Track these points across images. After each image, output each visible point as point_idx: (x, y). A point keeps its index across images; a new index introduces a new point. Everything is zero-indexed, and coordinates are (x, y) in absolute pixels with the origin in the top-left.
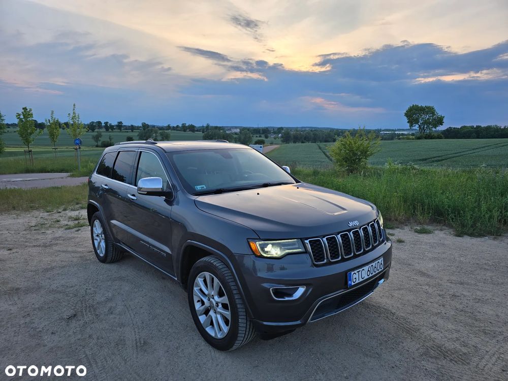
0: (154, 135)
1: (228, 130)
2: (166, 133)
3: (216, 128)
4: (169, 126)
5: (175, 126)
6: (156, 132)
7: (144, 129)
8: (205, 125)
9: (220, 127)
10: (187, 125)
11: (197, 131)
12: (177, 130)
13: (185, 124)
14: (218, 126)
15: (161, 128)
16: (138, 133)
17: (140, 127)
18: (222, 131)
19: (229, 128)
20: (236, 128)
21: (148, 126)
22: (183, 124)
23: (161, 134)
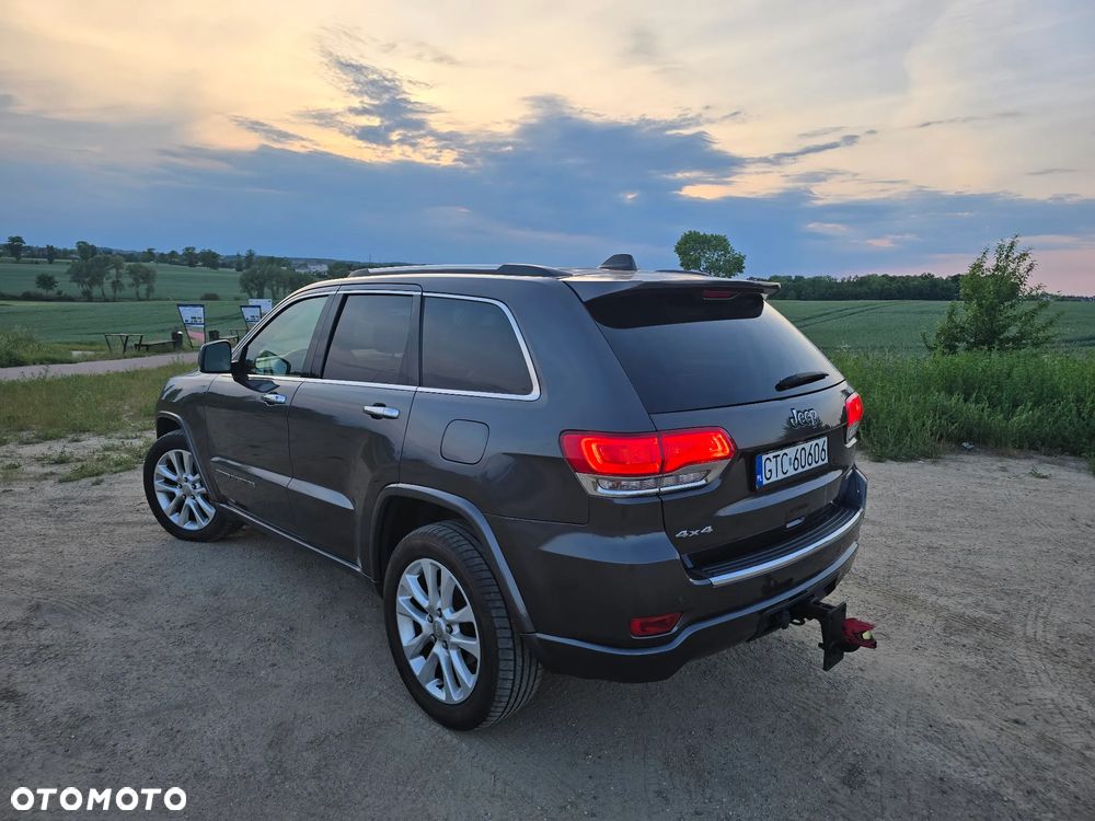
0: (113, 272)
1: (300, 267)
2: (146, 268)
3: (271, 260)
4: (150, 252)
5: (167, 252)
6: (118, 266)
7: (84, 258)
8: (244, 253)
9: (281, 260)
10: (197, 251)
11: (224, 266)
12: (170, 263)
13: (194, 249)
14: (276, 256)
15: (130, 257)
16: (69, 267)
17: (72, 252)
18: (285, 268)
19: (300, 262)
20: (320, 262)
21: (93, 250)
22: (187, 249)
23: (132, 271)
